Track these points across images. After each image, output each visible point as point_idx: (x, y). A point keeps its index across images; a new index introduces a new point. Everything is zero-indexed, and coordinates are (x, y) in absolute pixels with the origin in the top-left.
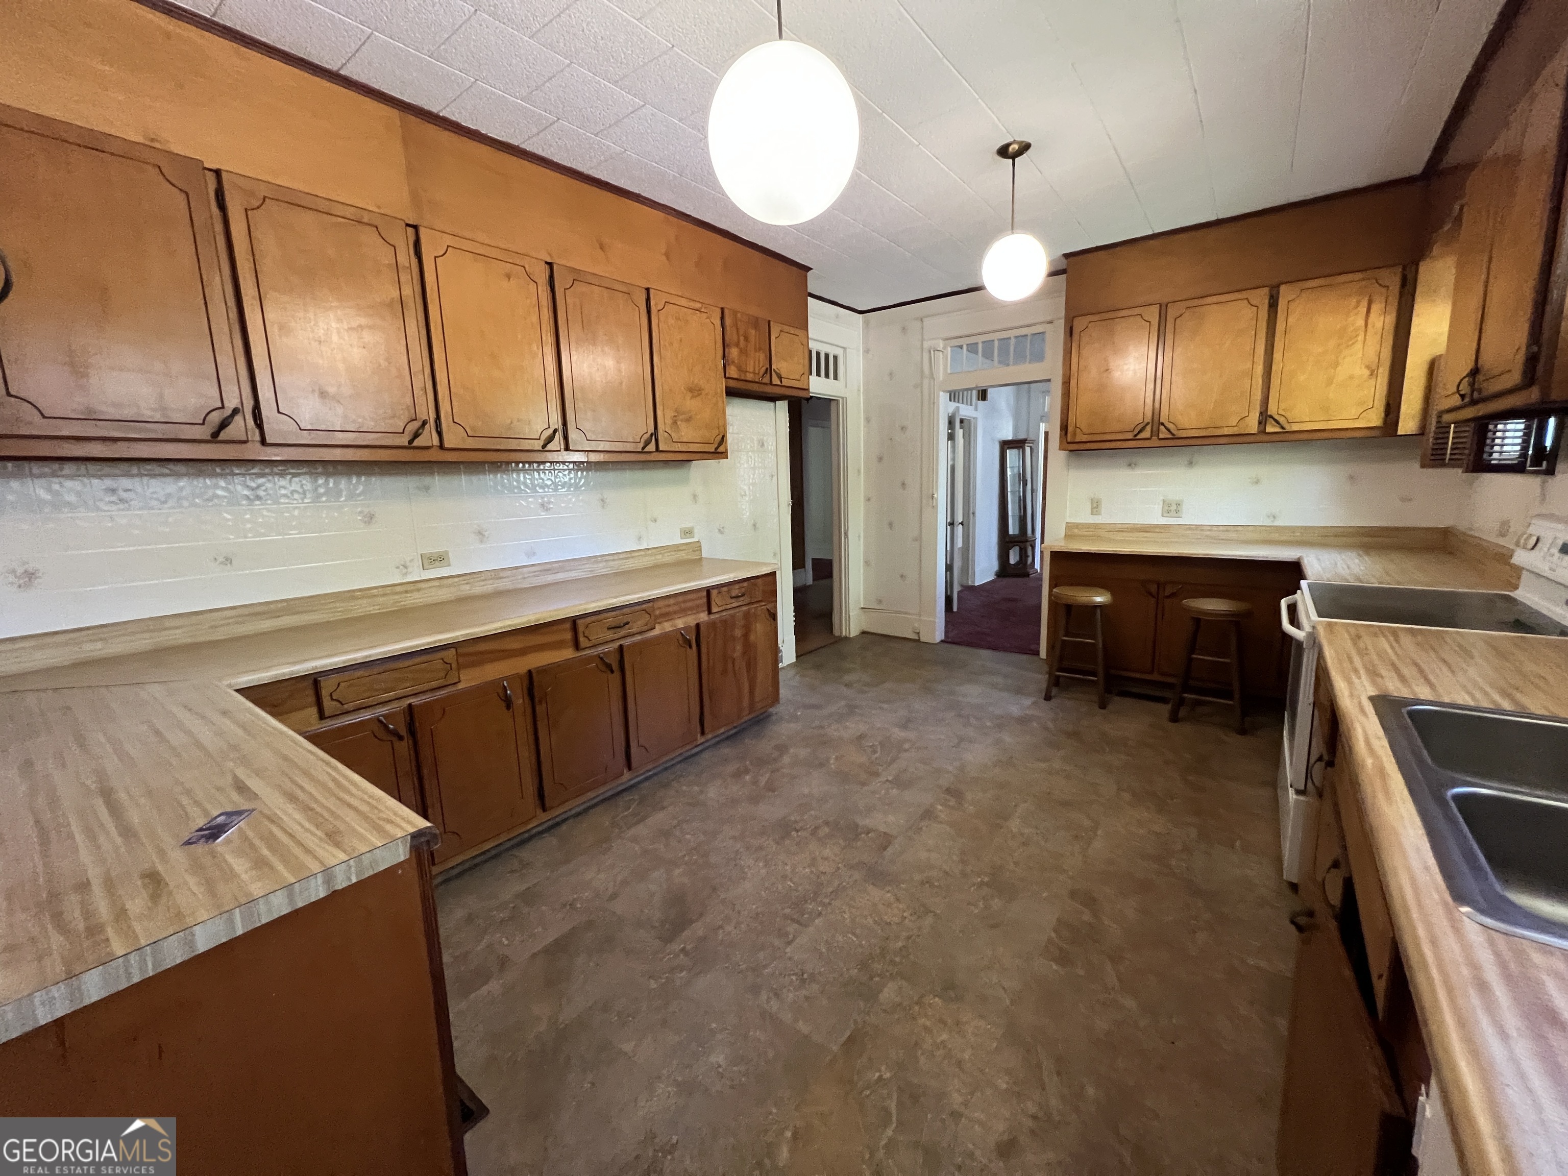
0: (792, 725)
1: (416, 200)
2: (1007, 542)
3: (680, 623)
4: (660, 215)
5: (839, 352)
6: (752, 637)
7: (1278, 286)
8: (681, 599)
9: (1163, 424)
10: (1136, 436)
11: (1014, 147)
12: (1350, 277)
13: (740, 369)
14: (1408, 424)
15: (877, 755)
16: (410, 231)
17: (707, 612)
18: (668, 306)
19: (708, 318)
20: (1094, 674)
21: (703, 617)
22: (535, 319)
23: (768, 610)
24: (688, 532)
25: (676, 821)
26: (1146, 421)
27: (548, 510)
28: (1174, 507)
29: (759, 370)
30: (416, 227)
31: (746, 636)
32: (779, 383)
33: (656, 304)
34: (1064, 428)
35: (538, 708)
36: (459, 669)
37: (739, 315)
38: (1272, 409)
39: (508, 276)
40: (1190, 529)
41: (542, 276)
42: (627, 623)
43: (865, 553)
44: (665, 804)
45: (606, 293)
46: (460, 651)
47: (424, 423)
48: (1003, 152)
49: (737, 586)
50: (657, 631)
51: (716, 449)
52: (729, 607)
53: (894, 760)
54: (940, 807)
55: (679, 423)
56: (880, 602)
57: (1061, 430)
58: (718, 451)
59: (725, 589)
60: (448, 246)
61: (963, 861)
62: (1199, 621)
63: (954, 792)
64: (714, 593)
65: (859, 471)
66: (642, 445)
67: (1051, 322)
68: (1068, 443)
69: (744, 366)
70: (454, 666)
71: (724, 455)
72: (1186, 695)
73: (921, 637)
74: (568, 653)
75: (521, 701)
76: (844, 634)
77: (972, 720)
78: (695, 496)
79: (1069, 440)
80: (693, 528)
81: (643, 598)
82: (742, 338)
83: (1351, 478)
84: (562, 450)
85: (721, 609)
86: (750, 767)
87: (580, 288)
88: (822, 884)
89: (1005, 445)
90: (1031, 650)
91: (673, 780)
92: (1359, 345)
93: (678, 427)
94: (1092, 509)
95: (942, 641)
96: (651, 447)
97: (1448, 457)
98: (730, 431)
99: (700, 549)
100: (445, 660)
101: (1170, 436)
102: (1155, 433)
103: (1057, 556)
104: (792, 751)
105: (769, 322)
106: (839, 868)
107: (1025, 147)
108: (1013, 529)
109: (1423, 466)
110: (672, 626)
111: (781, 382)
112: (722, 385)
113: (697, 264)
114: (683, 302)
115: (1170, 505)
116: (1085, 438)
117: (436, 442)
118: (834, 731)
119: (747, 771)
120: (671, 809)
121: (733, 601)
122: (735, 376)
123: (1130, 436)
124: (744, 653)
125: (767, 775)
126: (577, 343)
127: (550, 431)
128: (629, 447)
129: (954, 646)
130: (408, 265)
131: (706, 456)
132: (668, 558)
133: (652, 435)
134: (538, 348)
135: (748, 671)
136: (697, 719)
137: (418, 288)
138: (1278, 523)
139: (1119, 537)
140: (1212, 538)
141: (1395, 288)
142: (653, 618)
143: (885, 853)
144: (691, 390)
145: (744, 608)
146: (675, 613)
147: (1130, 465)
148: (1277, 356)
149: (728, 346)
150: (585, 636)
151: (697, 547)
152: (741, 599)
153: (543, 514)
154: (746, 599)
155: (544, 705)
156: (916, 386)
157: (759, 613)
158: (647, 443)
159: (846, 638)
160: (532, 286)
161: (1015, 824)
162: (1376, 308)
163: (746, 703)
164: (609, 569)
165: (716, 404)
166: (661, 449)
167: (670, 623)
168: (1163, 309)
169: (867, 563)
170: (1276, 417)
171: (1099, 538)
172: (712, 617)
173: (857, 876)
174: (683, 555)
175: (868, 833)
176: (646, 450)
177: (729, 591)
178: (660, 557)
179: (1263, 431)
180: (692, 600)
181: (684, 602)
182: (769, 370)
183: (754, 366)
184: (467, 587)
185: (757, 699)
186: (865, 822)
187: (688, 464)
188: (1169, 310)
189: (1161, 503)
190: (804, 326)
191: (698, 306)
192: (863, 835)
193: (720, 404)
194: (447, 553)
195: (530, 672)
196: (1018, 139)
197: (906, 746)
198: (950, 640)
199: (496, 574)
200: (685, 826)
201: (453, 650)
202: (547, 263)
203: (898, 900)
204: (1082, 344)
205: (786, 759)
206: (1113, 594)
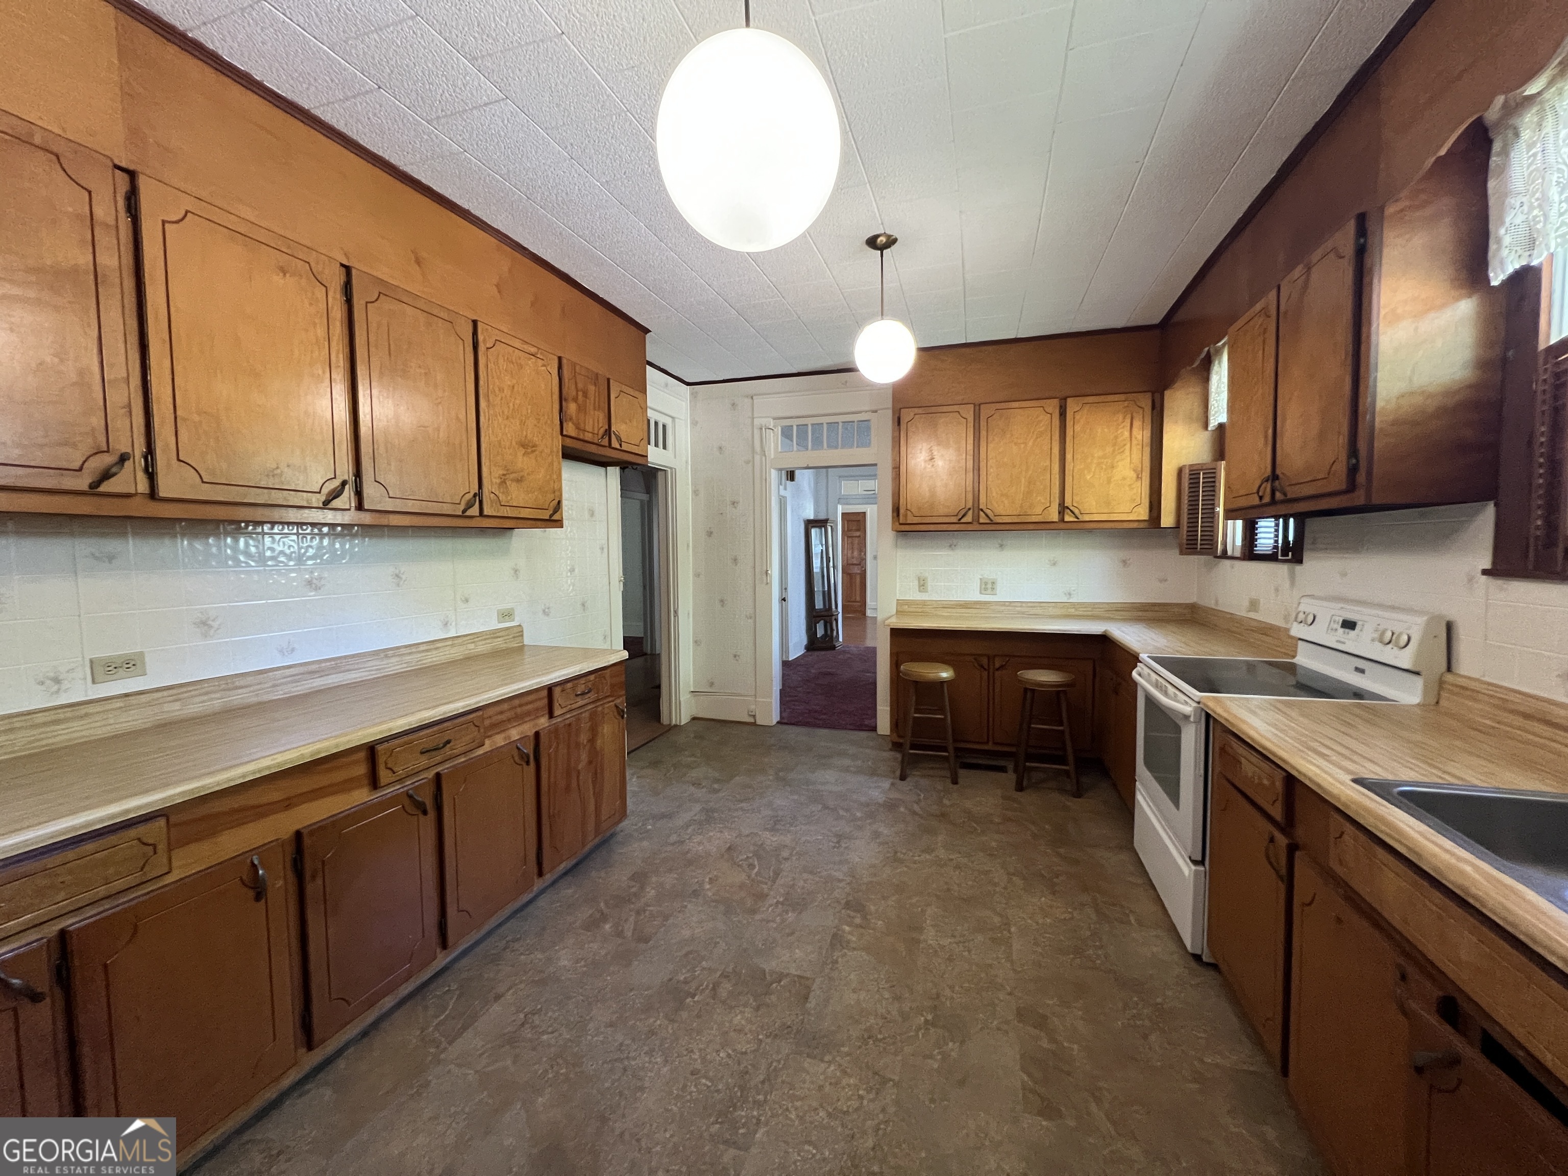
0: (645, 844)
1: (135, 134)
2: (814, 617)
3: (515, 734)
4: (493, 241)
5: (668, 421)
6: (599, 742)
7: (1065, 399)
8: (517, 702)
9: (982, 510)
10: (960, 519)
11: (882, 240)
12: (1117, 397)
13: (578, 428)
14: (1167, 519)
15: (756, 870)
16: (121, 177)
17: (547, 716)
18: (499, 346)
19: (544, 365)
20: (945, 749)
21: (543, 722)
22: (321, 332)
23: (616, 706)
24: (507, 615)
25: (522, 1016)
26: (968, 507)
27: (317, 588)
28: (989, 586)
29: (599, 430)
30: (132, 175)
31: (592, 741)
32: (618, 447)
33: (484, 340)
34: (896, 510)
35: (310, 888)
36: (170, 850)
37: (578, 368)
38: (1068, 503)
39: (283, 271)
40: (1004, 605)
41: (336, 280)
42: (448, 742)
43: (694, 633)
44: (500, 989)
45: (422, 317)
46: (173, 819)
47: (123, 458)
48: (872, 242)
49: (582, 681)
50: (488, 746)
51: (551, 516)
52: (574, 706)
53: (777, 874)
54: (847, 928)
55: (508, 483)
56: (712, 684)
57: (893, 512)
58: (553, 520)
59: (569, 685)
60: (187, 212)
61: (898, 998)
62: (1031, 692)
63: (854, 905)
64: (557, 691)
65: (688, 546)
66: (462, 507)
67: (876, 412)
68: (901, 524)
69: (582, 426)
70: (161, 847)
71: (558, 523)
72: (1027, 764)
73: (758, 717)
74: (362, 796)
75: (280, 883)
76: (674, 722)
77: (842, 813)
78: (516, 571)
79: (901, 522)
80: (512, 609)
81: (470, 705)
82: (580, 393)
83: (1124, 562)
84: (353, 509)
85: (564, 710)
86: (606, 911)
87: (386, 304)
88: (747, 1073)
89: (810, 524)
90: (866, 726)
91: (505, 949)
92: (1127, 452)
93: (507, 487)
94: (920, 587)
95: (778, 723)
96: (474, 511)
97: (1199, 547)
98: (565, 496)
99: (521, 634)
100: (145, 840)
101: (988, 521)
102: (976, 519)
103: (897, 634)
104: (654, 879)
105: (608, 380)
106: (761, 1041)
107: (891, 242)
108: (819, 604)
109: (1181, 553)
110: (505, 738)
111: (621, 445)
112: (558, 443)
113: (533, 304)
114: (517, 344)
115: (986, 584)
116: (916, 520)
117: (143, 486)
118: (699, 844)
119: (604, 918)
120: (509, 996)
121: (578, 699)
122: (573, 434)
123: (954, 520)
124: (590, 762)
125: (632, 919)
126: (381, 374)
127: (336, 483)
128: (447, 509)
129: (791, 727)
130: (113, 223)
131: (539, 523)
132: (482, 647)
133: (475, 495)
134: (324, 372)
135: (594, 783)
136: (532, 856)
137: (128, 259)
138: (1074, 600)
139: (945, 613)
140: (1023, 613)
141: (1148, 409)
142: (482, 730)
143: (808, 1005)
144: (523, 445)
145: (590, 707)
146: (509, 720)
147: (950, 546)
148: (1069, 456)
149: (566, 400)
150: (387, 768)
151: (519, 632)
152: (589, 695)
153: (313, 593)
154: (592, 696)
155: (319, 882)
156: (747, 462)
157: (606, 711)
158: (469, 505)
159: (676, 726)
160: (320, 292)
161: (930, 936)
162: (1137, 423)
163: (591, 827)
164: (405, 665)
165: (551, 464)
166: (486, 513)
167: (503, 735)
168: (977, 408)
169: (696, 642)
170: (1072, 508)
171: (924, 614)
172: (554, 721)
173: (786, 1048)
174: (499, 643)
175: (780, 981)
176: (468, 513)
177: (573, 688)
178: (472, 646)
179: (1062, 520)
180: (531, 703)
181: (520, 706)
182: (608, 432)
183: (593, 424)
184: (177, 706)
185: (603, 818)
186: (770, 965)
187: (509, 532)
188: (982, 411)
189: (979, 581)
190: (644, 391)
191: (533, 350)
192: (774, 985)
193: (555, 464)
194: (142, 654)
195: (298, 835)
196: (888, 232)
197: (785, 854)
198: (786, 721)
199: (228, 683)
200: (537, 1020)
201: (162, 822)
202: (342, 265)
203: (844, 1072)
204: (910, 434)
205: (651, 893)
206: (955, 671)
